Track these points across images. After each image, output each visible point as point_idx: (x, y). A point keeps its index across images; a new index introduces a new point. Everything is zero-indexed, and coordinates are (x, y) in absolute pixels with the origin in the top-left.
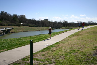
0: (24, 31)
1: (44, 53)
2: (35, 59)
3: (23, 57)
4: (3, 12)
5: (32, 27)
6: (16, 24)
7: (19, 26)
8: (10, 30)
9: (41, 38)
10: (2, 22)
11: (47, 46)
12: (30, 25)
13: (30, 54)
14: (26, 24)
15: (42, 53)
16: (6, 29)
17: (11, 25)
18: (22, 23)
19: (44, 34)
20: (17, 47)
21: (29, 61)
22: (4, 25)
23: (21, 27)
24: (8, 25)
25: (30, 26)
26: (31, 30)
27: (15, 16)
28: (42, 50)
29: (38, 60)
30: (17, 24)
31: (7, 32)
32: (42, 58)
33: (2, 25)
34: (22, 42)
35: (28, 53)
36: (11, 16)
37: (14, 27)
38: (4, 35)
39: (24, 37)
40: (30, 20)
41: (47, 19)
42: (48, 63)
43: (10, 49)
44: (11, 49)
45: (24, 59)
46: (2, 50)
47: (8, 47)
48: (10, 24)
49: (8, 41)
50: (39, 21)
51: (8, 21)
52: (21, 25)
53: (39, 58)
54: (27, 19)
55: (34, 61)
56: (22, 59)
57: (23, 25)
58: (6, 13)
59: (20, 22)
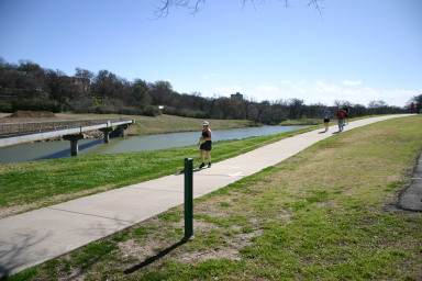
0: (167, 130)
1: (228, 200)
2: (199, 217)
3: (164, 209)
4: (106, 72)
5: (190, 117)
6: (142, 108)
7: (150, 114)
8: (125, 126)
9: (220, 154)
10: (101, 103)
11: (238, 179)
12: (185, 111)
13: (183, 202)
14: (172, 109)
15: (220, 199)
16: (114, 124)
17: (128, 113)
18: (161, 107)
19: (229, 141)
20: (145, 180)
21: (182, 223)
22: (108, 113)
23: (158, 118)
24: (119, 113)
25: (185, 116)
26: (190, 128)
27: (140, 85)
28: (221, 190)
29: (208, 220)
30: (145, 109)
31: (117, 133)
32: (221, 215)
33: (102, 113)
34: (161, 163)
35: (179, 199)
36: (127, 84)
37: (136, 118)
38: (106, 141)
39: (165, 151)
40: (185, 97)
41: (238, 94)
42: (238, 229)
43: (124, 185)
44: (128, 185)
45: (165, 217)
46: (100, 188)
47: (120, 179)
48: (125, 108)
49: (118, 160)
50: (215, 100)
51: (118, 101)
52: (158, 112)
53: (212, 216)
54: (176, 95)
55: (196, 224)
56: (159, 216)
57: (164, 112)
58: (112, 76)
59: (153, 104)
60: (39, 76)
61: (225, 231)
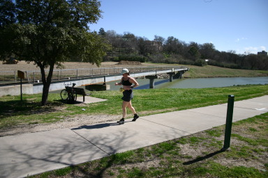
0: (210, 75)
1: (255, 126)
2: (234, 135)
3: (210, 127)
4: (172, 38)
5: (227, 67)
6: (194, 60)
7: (199, 64)
8: (183, 72)
9: (249, 94)
10: (169, 57)
11: (264, 113)
12: (223, 63)
13: (225, 123)
14: (214, 61)
15: (250, 125)
16: (176, 70)
17: (185, 63)
18: (207, 60)
19: (254, 85)
20: (196, 107)
21: (222, 138)
22: (173, 63)
23: (204, 67)
24: (180, 63)
25: (223, 66)
26: (226, 75)
27: (194, 46)
28: (250, 119)
29: (240, 138)
30: (196, 61)
31: (177, 76)
32: (250, 136)
33: (169, 63)
34: (207, 97)
35: (222, 121)
36: (185, 45)
37: (190, 67)
38: (171, 81)
39: (211, 89)
40: (224, 53)
41: (263, 52)
42: (264, 148)
43: (183, 109)
44: (186, 109)
45: (210, 132)
46: (168, 109)
47: (180, 105)
48: (183, 60)
49: (180, 93)
50: (245, 56)
51: (179, 56)
52: (204, 64)
53: (243, 136)
54: (217, 52)
55: (233, 141)
56: (206, 131)
57: (209, 63)
58: (176, 40)
59: (202, 58)
60: (133, 41)
61: (254, 149)
